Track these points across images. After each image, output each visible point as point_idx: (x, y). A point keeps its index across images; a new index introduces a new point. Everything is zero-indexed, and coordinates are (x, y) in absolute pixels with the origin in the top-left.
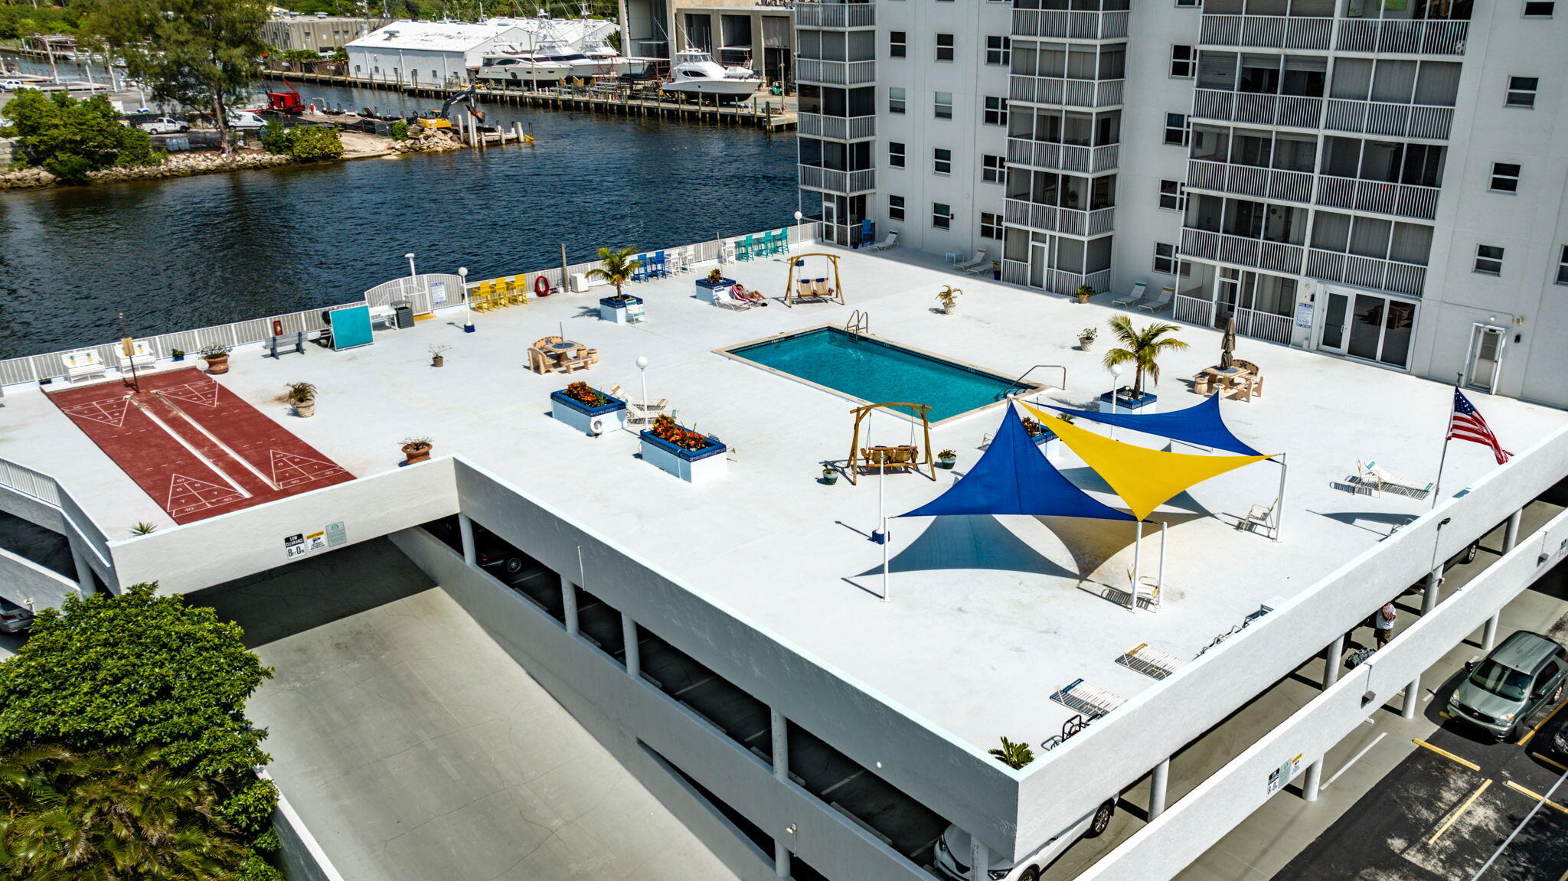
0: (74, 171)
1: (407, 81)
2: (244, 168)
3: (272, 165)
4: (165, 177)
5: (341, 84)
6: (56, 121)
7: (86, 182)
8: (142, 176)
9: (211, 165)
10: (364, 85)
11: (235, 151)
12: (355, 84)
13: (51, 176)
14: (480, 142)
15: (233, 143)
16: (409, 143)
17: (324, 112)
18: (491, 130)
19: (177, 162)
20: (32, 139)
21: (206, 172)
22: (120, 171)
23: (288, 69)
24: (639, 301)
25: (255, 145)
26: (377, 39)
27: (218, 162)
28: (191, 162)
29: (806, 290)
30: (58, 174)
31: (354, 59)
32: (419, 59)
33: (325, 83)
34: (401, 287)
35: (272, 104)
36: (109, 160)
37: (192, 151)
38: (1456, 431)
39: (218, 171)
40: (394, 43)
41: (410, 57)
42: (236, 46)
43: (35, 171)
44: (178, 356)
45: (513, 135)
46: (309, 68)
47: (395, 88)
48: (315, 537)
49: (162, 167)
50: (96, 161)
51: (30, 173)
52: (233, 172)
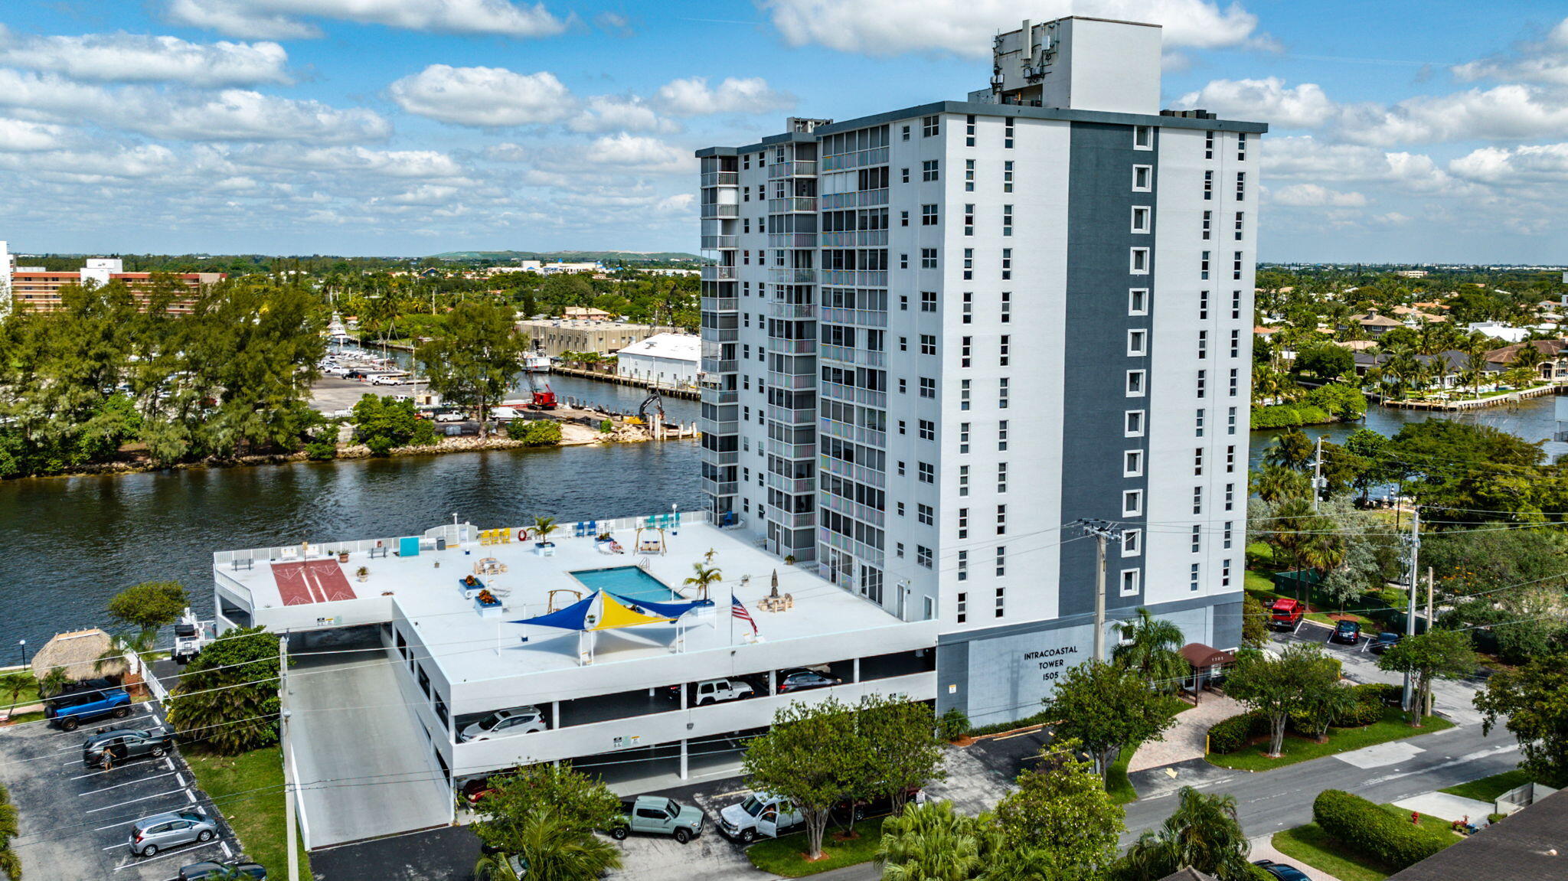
0: (382, 448)
1: (653, 381)
2: (491, 449)
3: (509, 448)
4: (437, 453)
5: (609, 381)
6: (379, 416)
7: (388, 456)
8: (423, 453)
9: (469, 446)
10: (625, 383)
11: (488, 437)
12: (617, 382)
13: (369, 450)
14: (662, 436)
15: (486, 431)
16: (610, 435)
17: (573, 407)
18: (676, 427)
19: (448, 443)
20: (364, 427)
21: (465, 451)
22: (410, 448)
23: (576, 367)
24: (553, 545)
25: (503, 433)
26: (638, 347)
27: (474, 443)
28: (457, 444)
29: (646, 546)
30: (373, 450)
31: (622, 362)
32: (666, 364)
33: (599, 379)
34: (443, 530)
35: (535, 400)
36: (404, 440)
37: (461, 435)
38: (735, 614)
39: (473, 450)
40: (652, 352)
41: (660, 363)
42: (498, 368)
43: (361, 447)
44: (331, 554)
45: (688, 432)
46: (590, 367)
47: (644, 386)
48: (329, 620)
49: (438, 447)
50: (397, 442)
51: (357, 448)
52: (483, 452)
